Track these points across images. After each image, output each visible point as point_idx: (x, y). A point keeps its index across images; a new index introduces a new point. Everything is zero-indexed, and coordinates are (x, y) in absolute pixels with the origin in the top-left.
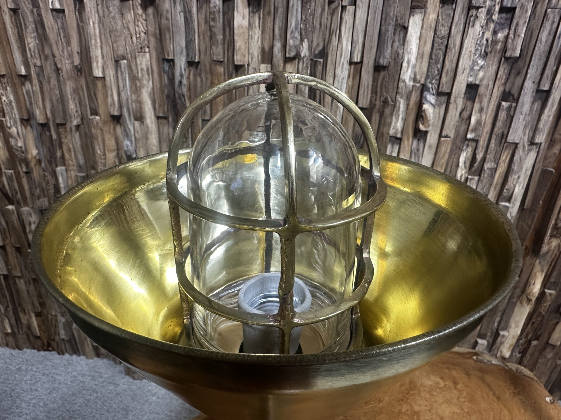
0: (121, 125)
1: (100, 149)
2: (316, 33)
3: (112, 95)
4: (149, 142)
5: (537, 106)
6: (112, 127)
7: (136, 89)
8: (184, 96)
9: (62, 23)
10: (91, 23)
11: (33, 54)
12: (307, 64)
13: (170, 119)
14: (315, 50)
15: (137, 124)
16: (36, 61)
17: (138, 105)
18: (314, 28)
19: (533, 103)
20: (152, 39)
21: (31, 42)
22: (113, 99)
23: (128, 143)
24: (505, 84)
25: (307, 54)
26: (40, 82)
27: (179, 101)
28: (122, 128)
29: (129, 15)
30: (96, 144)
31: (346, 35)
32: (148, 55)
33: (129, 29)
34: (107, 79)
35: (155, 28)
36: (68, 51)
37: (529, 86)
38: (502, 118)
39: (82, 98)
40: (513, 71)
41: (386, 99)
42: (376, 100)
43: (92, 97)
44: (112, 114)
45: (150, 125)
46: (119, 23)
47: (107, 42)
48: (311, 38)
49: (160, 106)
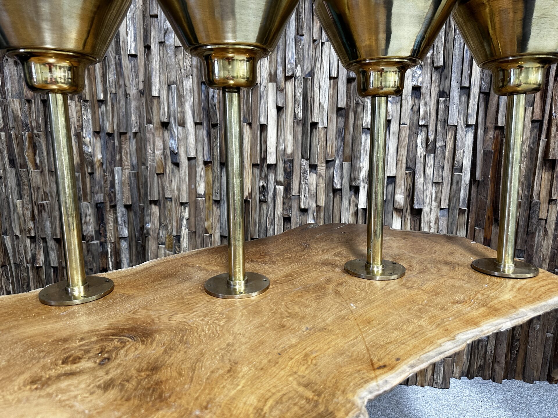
0: (168, 130)
1: (150, 149)
2: (306, 61)
3: (164, 108)
4: (188, 141)
5: (464, 98)
6: (161, 132)
7: (181, 104)
8: (215, 105)
9: (135, 64)
10: (154, 61)
11: (111, 84)
12: (301, 81)
13: (205, 124)
14: (306, 72)
15: (180, 128)
16: (112, 89)
17: (182, 115)
18: (304, 57)
19: (460, 96)
20: (195, 70)
21: (111, 77)
22: (164, 111)
23: (173, 142)
24: (439, 86)
25: (300, 74)
26: (113, 104)
27: (211, 110)
28: (169, 132)
29: (180, 56)
30: (148, 145)
31: (326, 60)
32: (191, 80)
33: (179, 64)
34: (161, 97)
35: (197, 63)
36: (136, 81)
37: (455, 85)
38: (441, 109)
39: (142, 112)
40: (442, 77)
41: (358, 101)
42: (350, 103)
43: (149, 110)
44: (162, 121)
45: (189, 129)
46: (173, 60)
47: (164, 73)
48: (302, 64)
49: (198, 115)
